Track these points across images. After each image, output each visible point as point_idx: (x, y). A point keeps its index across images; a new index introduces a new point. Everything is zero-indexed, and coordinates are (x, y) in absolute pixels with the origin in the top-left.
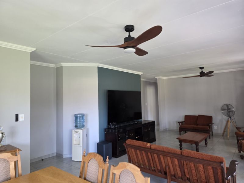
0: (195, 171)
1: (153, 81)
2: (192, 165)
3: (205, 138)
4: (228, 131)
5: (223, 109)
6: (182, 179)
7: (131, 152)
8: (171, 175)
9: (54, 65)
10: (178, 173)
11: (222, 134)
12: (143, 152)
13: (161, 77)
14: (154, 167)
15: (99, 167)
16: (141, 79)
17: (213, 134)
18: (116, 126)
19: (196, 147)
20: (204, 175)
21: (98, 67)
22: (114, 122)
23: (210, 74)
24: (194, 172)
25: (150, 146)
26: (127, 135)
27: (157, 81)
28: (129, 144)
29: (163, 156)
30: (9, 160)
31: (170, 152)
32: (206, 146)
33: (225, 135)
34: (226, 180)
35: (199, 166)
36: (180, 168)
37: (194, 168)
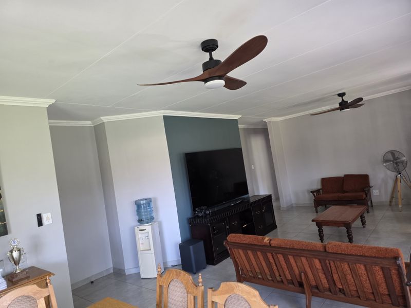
0: (351, 277)
1: (260, 127)
2: (346, 267)
3: (360, 215)
4: (399, 197)
5: (385, 161)
6: (330, 291)
7: (237, 254)
8: (311, 287)
9: (90, 122)
10: (323, 282)
11: (388, 203)
12: (259, 253)
13: (274, 119)
14: (280, 276)
15: (188, 292)
16: (240, 126)
17: (373, 204)
18: (208, 212)
19: (347, 231)
20: (368, 282)
21: (164, 116)
22: (203, 206)
23: (357, 103)
24: (349, 277)
25: (268, 242)
26: (227, 225)
27: (267, 125)
28: (233, 243)
29: (293, 256)
30: (35, 297)
31: (305, 249)
32: (364, 227)
33: (393, 203)
34: (408, 287)
35: (358, 267)
36: (325, 274)
37: (349, 271)
